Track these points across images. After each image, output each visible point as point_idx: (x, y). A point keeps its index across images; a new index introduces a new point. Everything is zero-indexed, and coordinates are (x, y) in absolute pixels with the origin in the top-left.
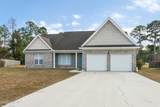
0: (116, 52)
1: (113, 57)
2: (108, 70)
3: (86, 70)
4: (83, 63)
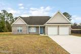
0: (62, 26)
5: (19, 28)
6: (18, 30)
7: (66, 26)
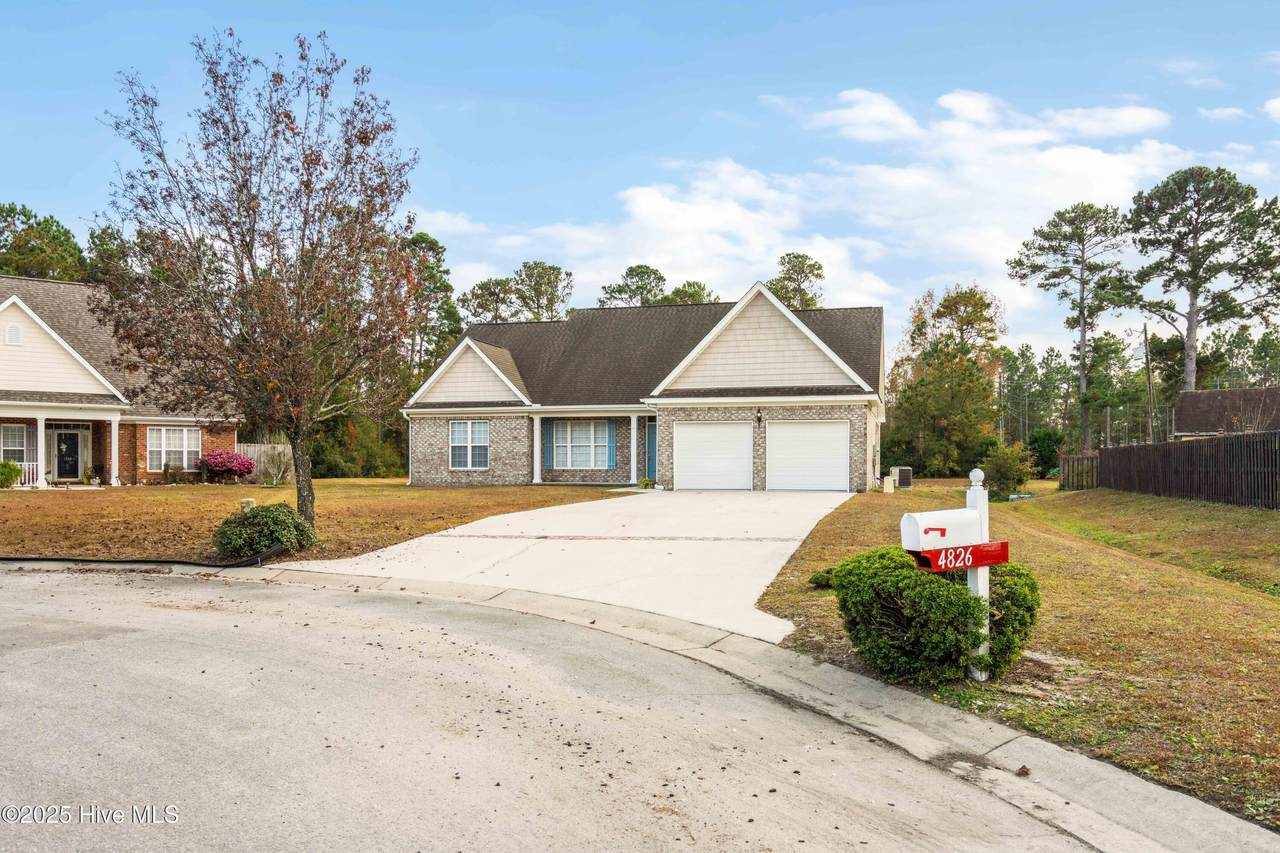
0: (790, 413)
1: (776, 433)
2: (759, 484)
3: (669, 486)
4: (661, 457)
5: (469, 436)
6: (459, 453)
7: (826, 414)
